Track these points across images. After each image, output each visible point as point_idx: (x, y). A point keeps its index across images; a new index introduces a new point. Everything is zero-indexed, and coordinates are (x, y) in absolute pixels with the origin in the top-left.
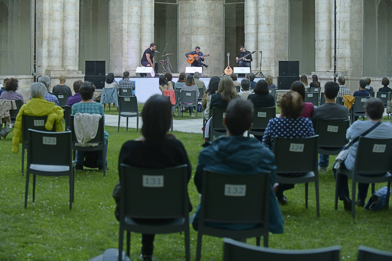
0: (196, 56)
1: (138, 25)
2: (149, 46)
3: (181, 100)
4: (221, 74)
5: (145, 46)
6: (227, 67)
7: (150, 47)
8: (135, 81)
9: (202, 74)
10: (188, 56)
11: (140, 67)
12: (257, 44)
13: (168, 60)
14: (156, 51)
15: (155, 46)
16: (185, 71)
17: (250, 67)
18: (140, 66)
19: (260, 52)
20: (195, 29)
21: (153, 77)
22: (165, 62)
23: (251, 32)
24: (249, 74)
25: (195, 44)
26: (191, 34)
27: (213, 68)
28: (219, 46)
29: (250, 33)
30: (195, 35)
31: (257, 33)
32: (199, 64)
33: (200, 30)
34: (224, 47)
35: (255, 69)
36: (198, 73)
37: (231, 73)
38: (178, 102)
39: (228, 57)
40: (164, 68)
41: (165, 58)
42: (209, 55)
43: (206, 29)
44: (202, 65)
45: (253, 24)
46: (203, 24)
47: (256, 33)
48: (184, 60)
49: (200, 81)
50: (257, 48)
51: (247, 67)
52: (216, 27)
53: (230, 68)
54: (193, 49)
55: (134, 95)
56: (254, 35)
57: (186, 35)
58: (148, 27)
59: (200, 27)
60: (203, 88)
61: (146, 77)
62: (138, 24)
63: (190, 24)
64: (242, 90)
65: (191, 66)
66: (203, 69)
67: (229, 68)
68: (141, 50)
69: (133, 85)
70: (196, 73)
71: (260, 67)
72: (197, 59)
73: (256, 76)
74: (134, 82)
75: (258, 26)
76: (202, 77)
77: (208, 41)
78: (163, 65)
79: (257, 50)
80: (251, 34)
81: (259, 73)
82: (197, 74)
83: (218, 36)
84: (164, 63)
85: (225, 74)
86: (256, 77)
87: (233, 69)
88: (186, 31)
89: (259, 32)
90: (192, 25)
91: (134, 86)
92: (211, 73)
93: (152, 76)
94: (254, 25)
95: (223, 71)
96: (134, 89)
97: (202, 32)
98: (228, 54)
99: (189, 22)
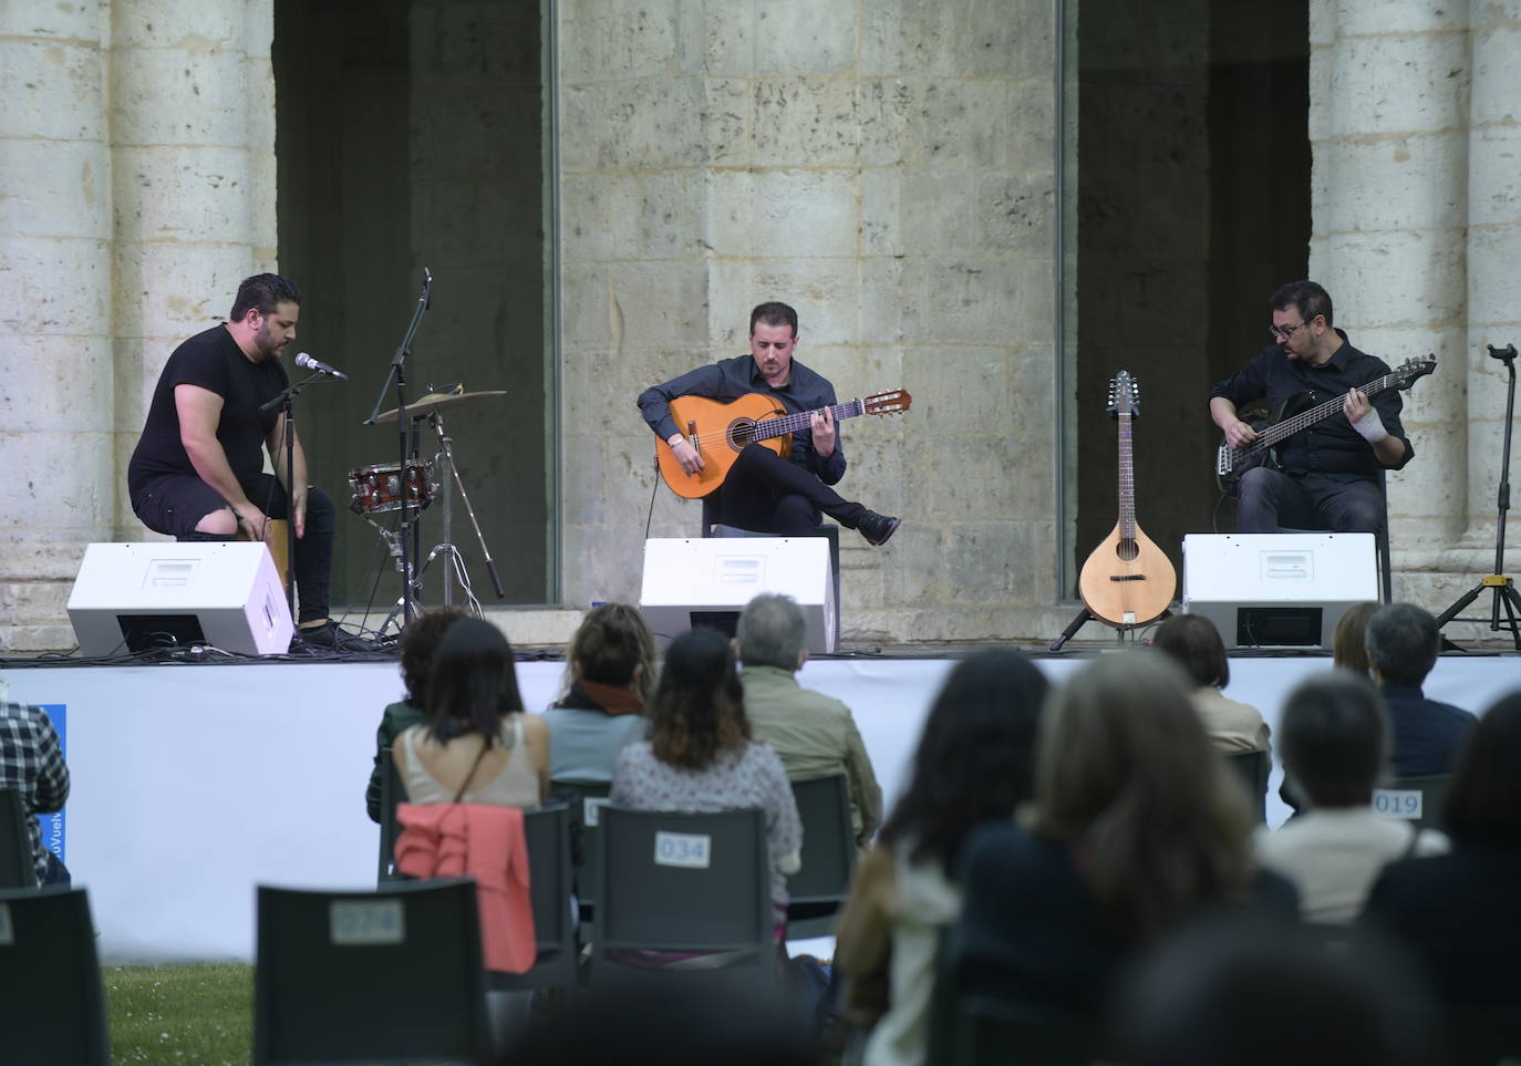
0: (757, 407)
1: (85, 54)
2: (221, 305)
3: (598, 914)
4: (1037, 611)
5: (176, 304)
6: (1113, 539)
7: (237, 315)
8: (60, 710)
9: (830, 617)
10: (669, 414)
11: (117, 538)
12: (1462, 263)
13: (443, 462)
14: (302, 358)
15: (288, 310)
16: (635, 582)
17: (1379, 528)
18: (119, 535)
19: (1495, 353)
20: (745, 107)
21: (275, 659)
22: (414, 485)
23: (1382, 127)
24: (1367, 607)
25: (749, 271)
26: (701, 157)
27: (950, 543)
28: (1010, 293)
29: (1371, 140)
30: (745, 179)
31: (1459, 129)
32: (797, 503)
33: (800, 109)
34: (1074, 305)
35: (1433, 555)
36: (783, 602)
37: (1148, 602)
38: (559, 936)
39: (1125, 415)
40: (397, 551)
41: (408, 438)
42: (905, 399)
43: (870, 107)
44: (827, 520)
45: (1414, 35)
46: (834, 42)
47: (1445, 131)
48: (621, 462)
49: (808, 692)
50: (1455, 312)
51: (1346, 525)
52: (981, 74)
53: (1143, 541)
54: (728, 337)
55: (57, 871)
56: (1427, 154)
57: (638, 169)
58: (200, 81)
59: (802, 79)
60: (837, 779)
61: (191, 660)
62: (83, 44)
63: (681, 51)
64: (1285, 795)
65: (707, 534)
66: (843, 557)
67: (1127, 548)
68: (122, 345)
69: (45, 747)
70: (761, 603)
71: (1491, 530)
72: (775, 445)
73: (1450, 631)
74: (50, 719)
75: (1467, 51)
76: (830, 649)
77: (892, 243)
78: (392, 522)
79: (1453, 332)
80: (1388, 150)
81: (1487, 597)
82: (779, 619)
83: (1006, 175)
84: (394, 498)
85: (1088, 615)
86: (1450, 648)
87: (1178, 560)
88: (643, 132)
89: (1485, 125)
90: (706, 62)
91: (57, 760)
92: (926, 600)
93: (264, 649)
94: (1422, 42)
95: (1061, 577)
96: (51, 793)
97: (822, 138)
98: (1125, 393)
99: (674, 21)
